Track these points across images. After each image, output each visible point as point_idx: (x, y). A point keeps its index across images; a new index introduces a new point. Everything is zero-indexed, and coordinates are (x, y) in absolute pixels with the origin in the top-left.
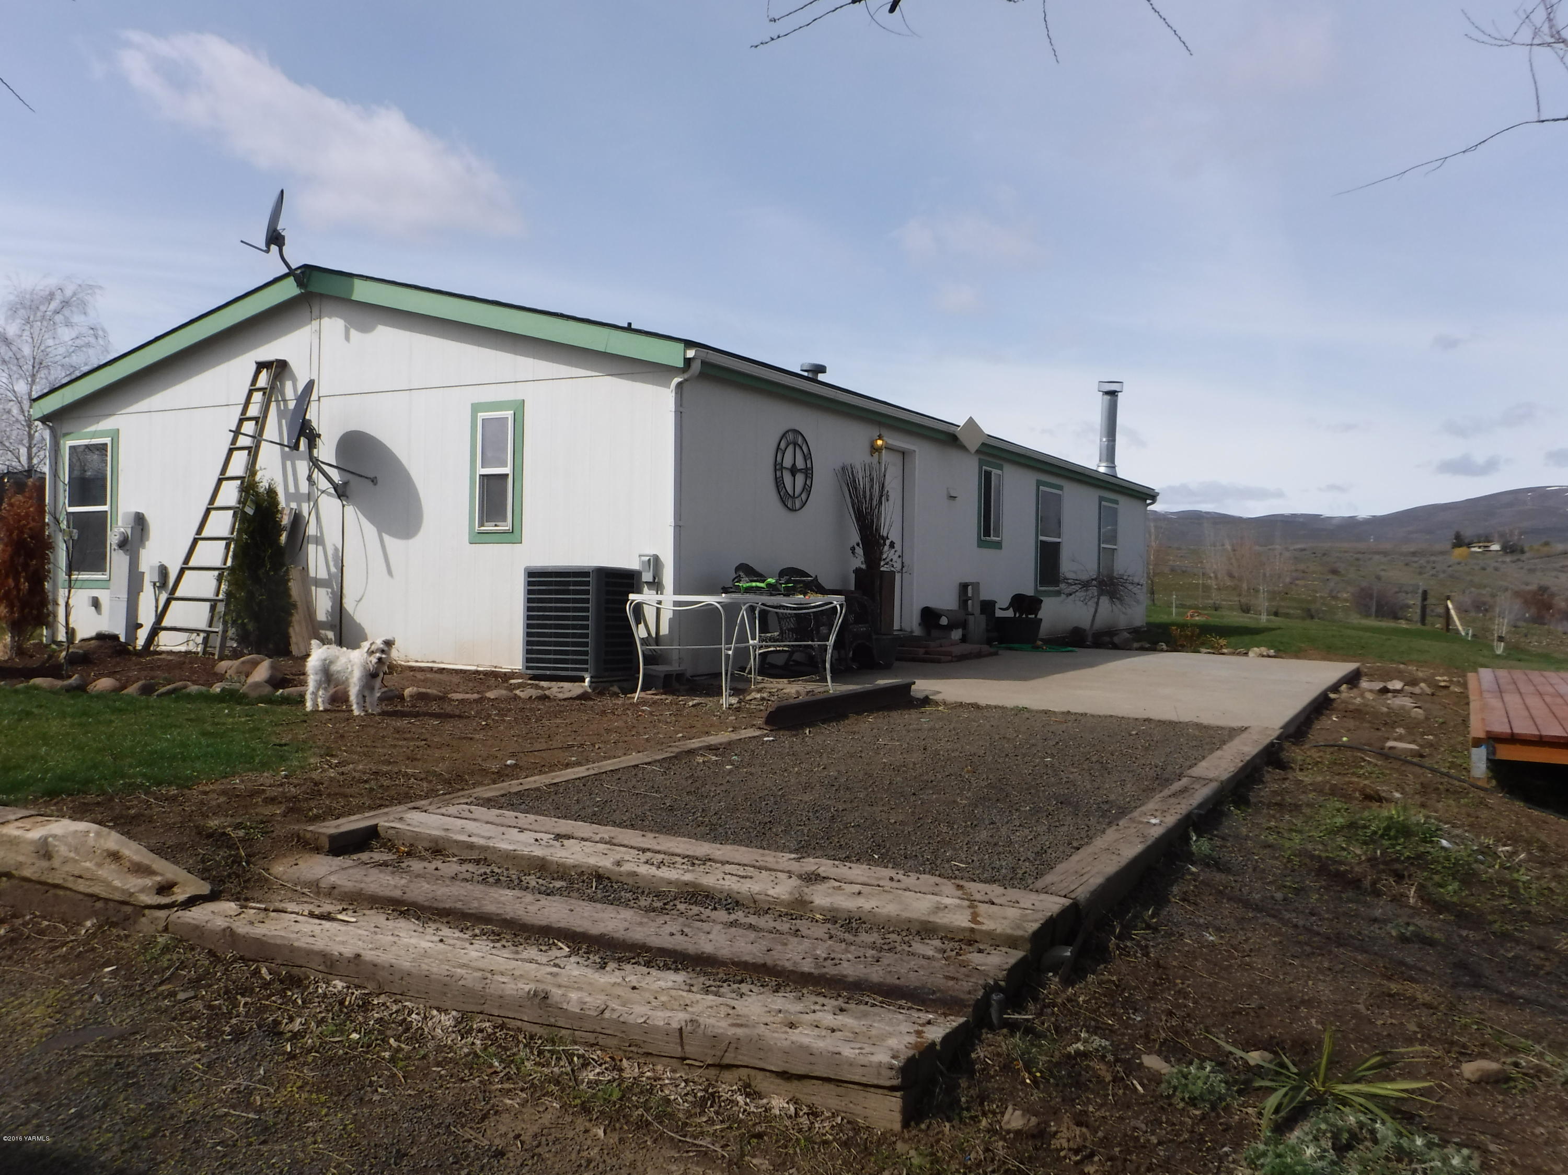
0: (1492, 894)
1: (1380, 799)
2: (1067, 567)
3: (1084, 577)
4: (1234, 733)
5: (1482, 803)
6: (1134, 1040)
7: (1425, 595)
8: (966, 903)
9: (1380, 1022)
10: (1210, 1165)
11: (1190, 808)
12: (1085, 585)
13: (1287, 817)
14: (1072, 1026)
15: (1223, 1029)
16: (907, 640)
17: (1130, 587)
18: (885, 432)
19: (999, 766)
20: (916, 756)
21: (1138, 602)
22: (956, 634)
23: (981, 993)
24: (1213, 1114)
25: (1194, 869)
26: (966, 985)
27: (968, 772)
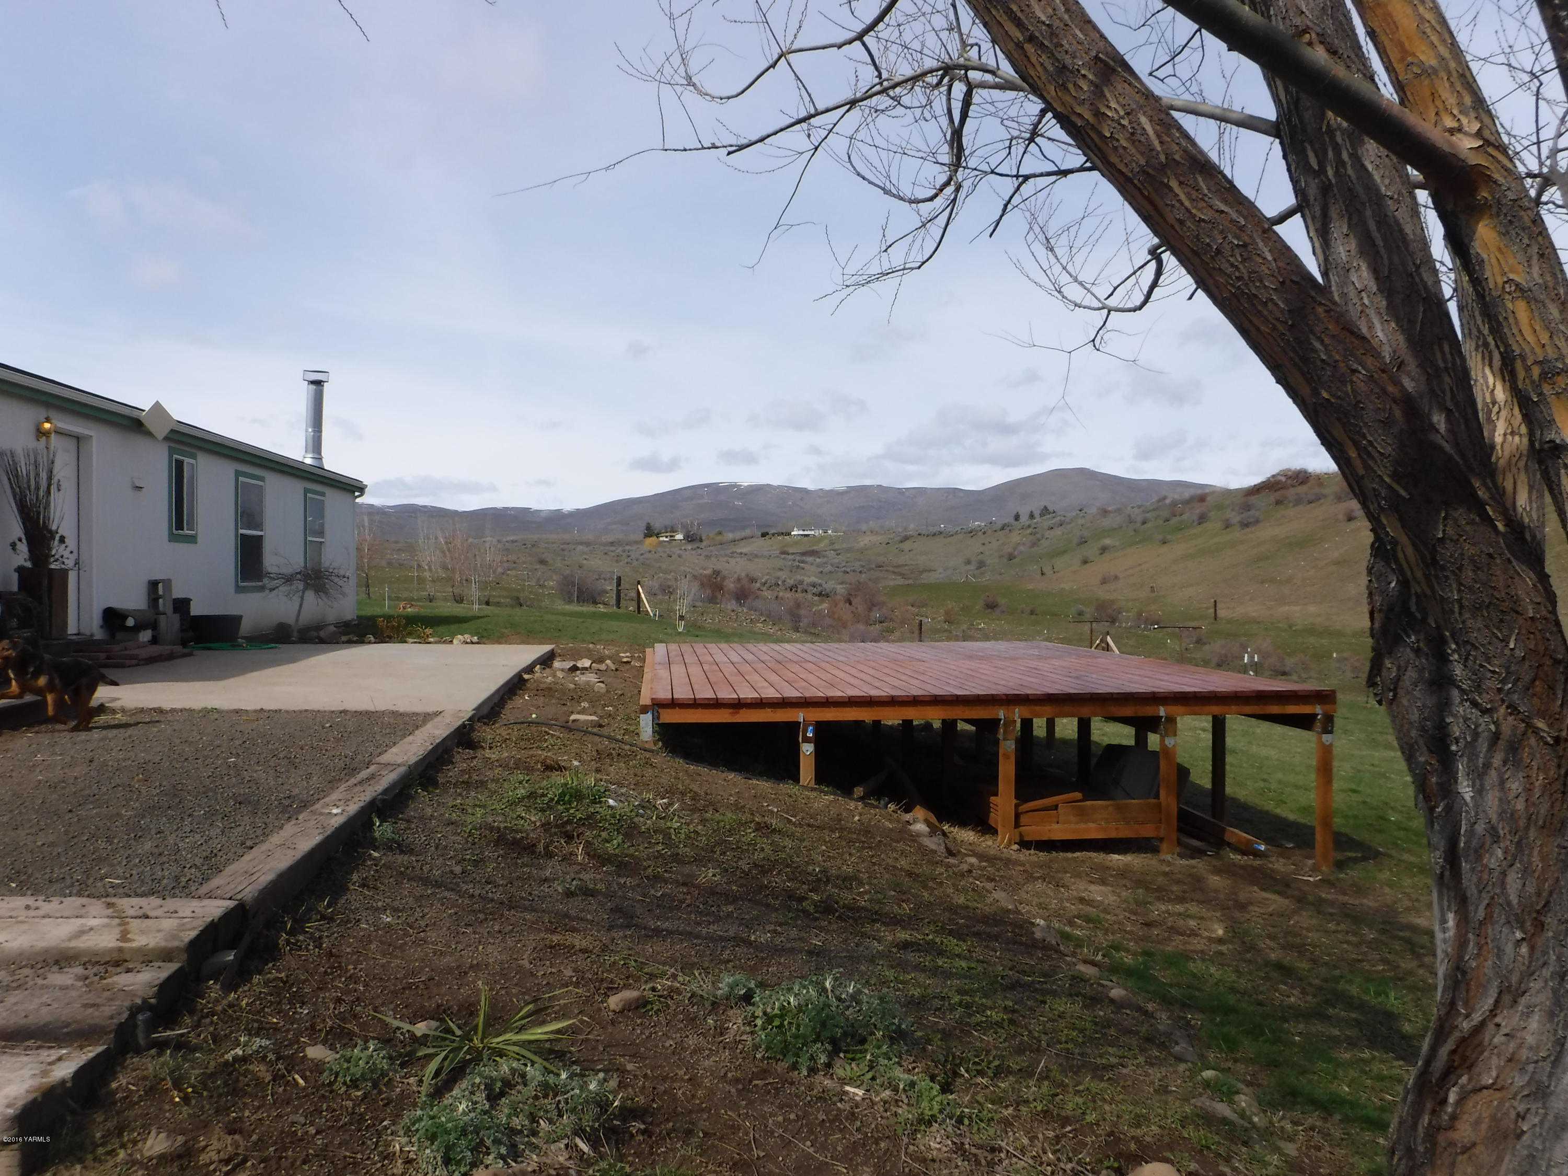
0: (650, 843)
1: (560, 768)
2: (271, 561)
3: (288, 571)
4: (428, 717)
5: (648, 763)
6: (299, 1033)
7: (619, 579)
8: (117, 921)
9: (540, 974)
10: (369, 1142)
11: (374, 794)
12: (289, 579)
13: (473, 794)
14: (231, 1032)
15: (392, 1006)
16: (86, 644)
17: (336, 580)
18: (53, 414)
19: (175, 772)
20: (79, 770)
21: (344, 594)
22: (145, 636)
23: (125, 1015)
24: (375, 1092)
25: (376, 854)
26: (107, 1010)
27: (139, 781)
